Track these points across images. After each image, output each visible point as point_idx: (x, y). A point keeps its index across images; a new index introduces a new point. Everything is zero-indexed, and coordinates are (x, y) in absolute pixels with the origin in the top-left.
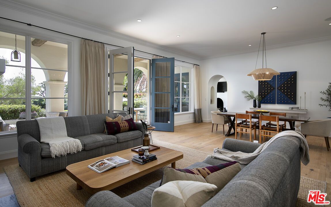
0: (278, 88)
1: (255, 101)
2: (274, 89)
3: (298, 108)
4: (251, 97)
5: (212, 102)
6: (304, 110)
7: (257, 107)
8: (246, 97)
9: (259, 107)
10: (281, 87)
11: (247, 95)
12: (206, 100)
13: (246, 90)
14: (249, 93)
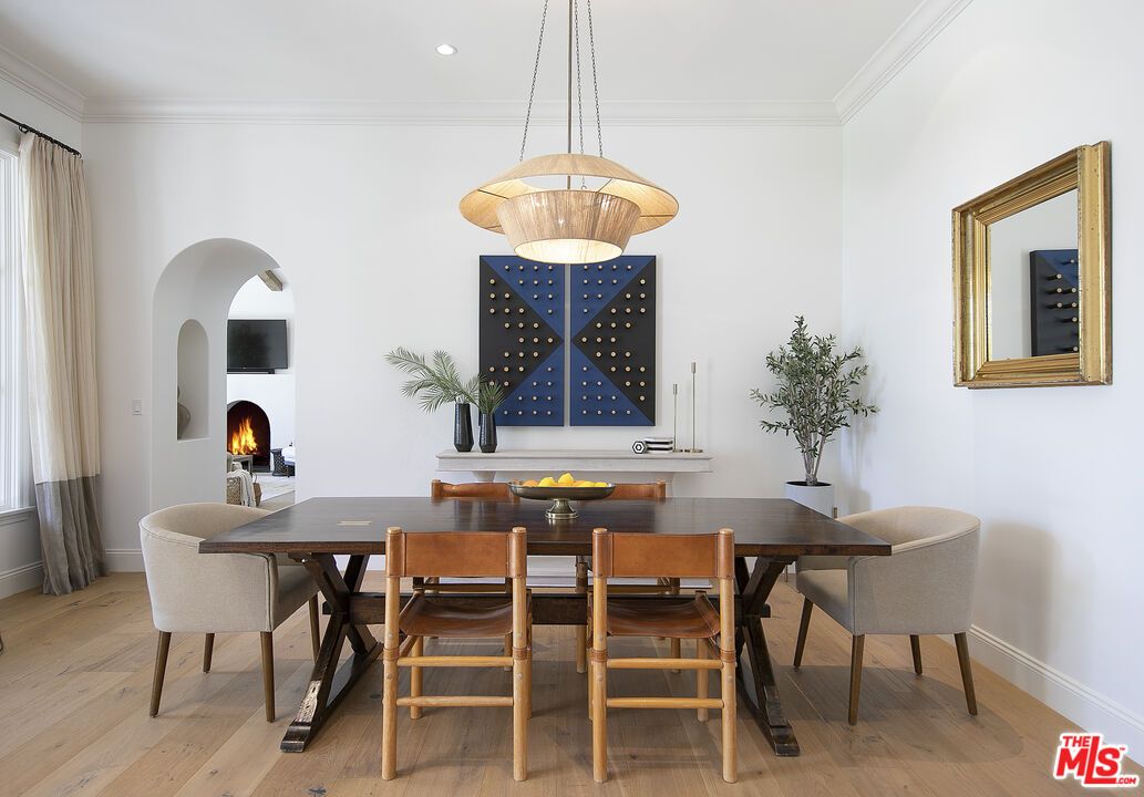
0: (575, 341)
1: (464, 410)
2: (559, 341)
3: (666, 445)
4: (442, 384)
5: (185, 423)
6: (691, 455)
7: (476, 445)
8: (411, 389)
9: (490, 446)
10: (590, 330)
11: (419, 376)
12: (137, 413)
13: (411, 347)
14: (432, 367)
